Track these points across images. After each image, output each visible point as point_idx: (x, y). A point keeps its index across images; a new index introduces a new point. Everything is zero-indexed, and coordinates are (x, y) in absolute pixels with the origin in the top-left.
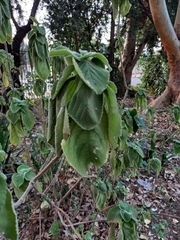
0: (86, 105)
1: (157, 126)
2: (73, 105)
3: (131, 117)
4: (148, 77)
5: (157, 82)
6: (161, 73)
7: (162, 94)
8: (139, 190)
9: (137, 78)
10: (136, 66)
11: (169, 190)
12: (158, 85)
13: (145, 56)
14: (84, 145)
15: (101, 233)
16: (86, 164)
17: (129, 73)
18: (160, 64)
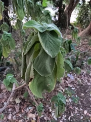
0: (45, 64)
1: (81, 47)
2: (36, 62)
3: (68, 44)
4: (80, 18)
5: (84, 21)
6: (87, 16)
7: (86, 29)
8: (68, 79)
9: (74, 18)
10: (74, 10)
11: (82, 80)
12: (85, 23)
13: (80, 4)
14: (42, 82)
15: (47, 98)
16: (42, 90)
17: (70, 14)
18: (88, 10)
